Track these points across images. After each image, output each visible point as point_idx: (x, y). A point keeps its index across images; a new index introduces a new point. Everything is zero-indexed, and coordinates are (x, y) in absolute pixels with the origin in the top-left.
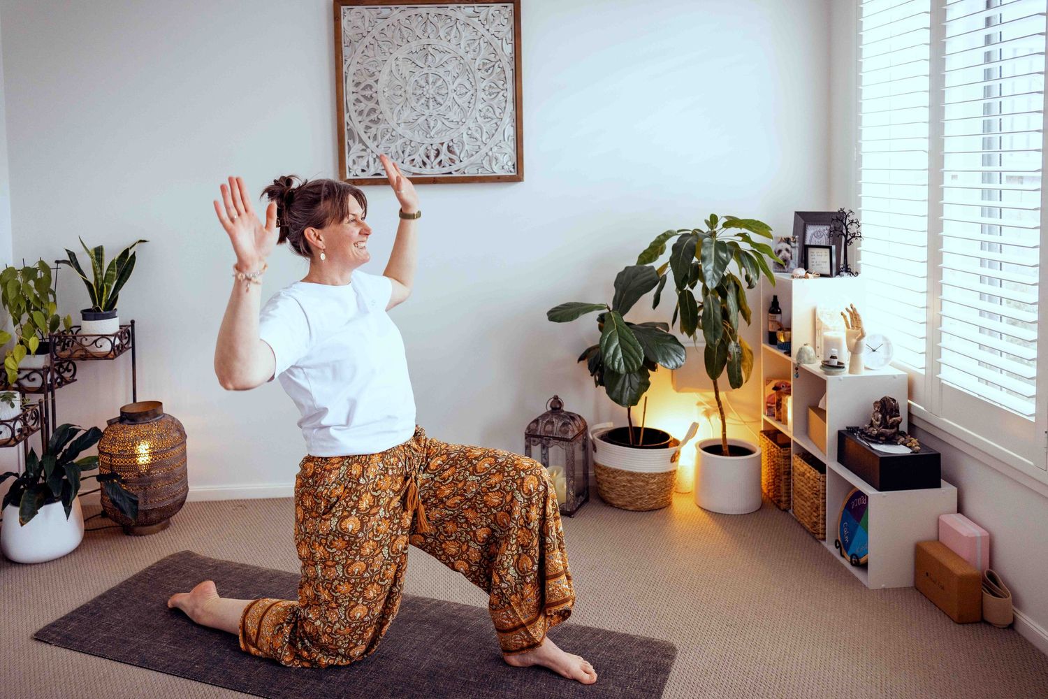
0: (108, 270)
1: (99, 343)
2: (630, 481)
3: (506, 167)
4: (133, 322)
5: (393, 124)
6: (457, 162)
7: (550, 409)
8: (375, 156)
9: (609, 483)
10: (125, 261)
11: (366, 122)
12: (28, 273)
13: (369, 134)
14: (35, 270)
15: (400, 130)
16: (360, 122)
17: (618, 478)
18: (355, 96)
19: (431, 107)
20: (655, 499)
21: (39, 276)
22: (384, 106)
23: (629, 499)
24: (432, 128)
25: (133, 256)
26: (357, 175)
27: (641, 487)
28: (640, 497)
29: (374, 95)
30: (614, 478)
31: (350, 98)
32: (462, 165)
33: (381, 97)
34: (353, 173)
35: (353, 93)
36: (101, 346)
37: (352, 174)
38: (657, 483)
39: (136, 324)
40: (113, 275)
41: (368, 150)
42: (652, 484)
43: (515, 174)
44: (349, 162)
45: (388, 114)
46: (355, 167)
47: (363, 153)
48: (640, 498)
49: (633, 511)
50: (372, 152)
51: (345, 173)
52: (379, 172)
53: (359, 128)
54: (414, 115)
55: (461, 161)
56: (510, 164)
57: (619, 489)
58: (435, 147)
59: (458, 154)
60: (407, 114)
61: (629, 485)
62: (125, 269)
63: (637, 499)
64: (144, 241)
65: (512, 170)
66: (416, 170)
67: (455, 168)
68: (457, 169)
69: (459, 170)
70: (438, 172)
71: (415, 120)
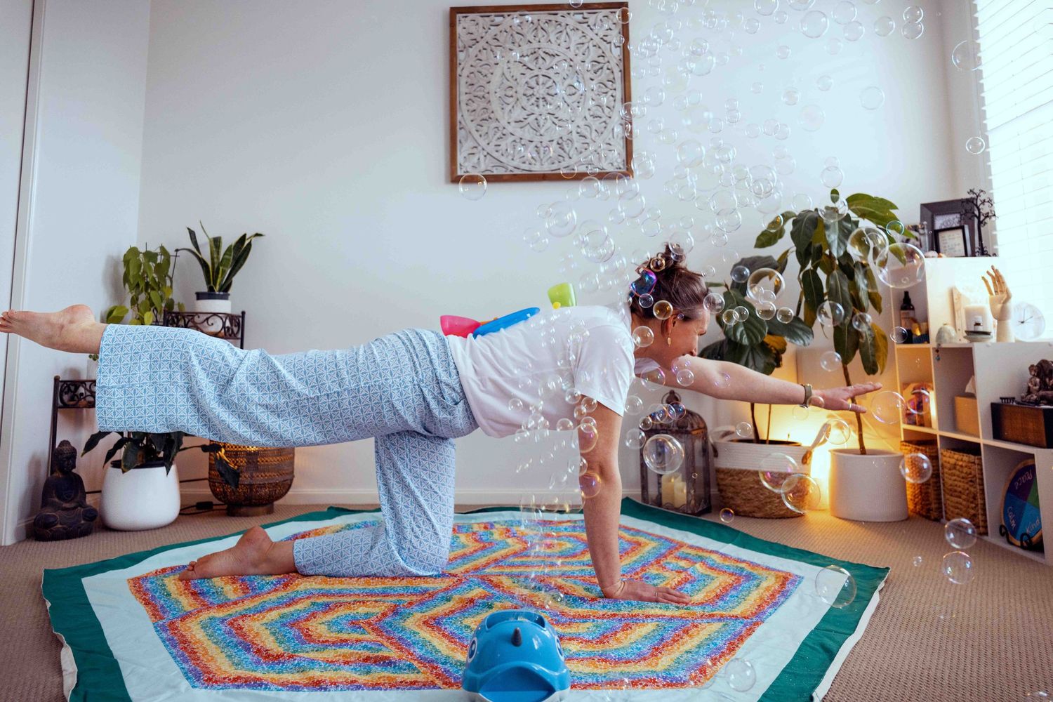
0: (225, 254)
1: (210, 321)
3: (615, 164)
4: (243, 313)
5: (503, 122)
6: (567, 159)
7: (667, 404)
8: (485, 153)
9: (733, 487)
10: (241, 248)
11: (478, 121)
12: (150, 256)
13: (480, 132)
14: (156, 255)
15: (510, 129)
16: (472, 121)
17: (744, 479)
18: (468, 96)
19: (541, 106)
21: (159, 261)
22: (495, 105)
23: (756, 503)
24: (541, 126)
25: (250, 244)
26: (467, 172)
28: (769, 500)
29: (486, 96)
30: (739, 480)
31: (462, 98)
32: (571, 162)
33: (493, 98)
34: (464, 169)
35: (466, 93)
36: (212, 324)
37: (462, 171)
38: (789, 485)
39: (246, 316)
40: (229, 260)
41: (480, 148)
42: (783, 485)
43: (624, 170)
44: (460, 159)
45: (499, 114)
46: (466, 164)
47: (475, 151)
48: (770, 502)
49: (762, 518)
50: (483, 149)
51: (456, 169)
52: (489, 168)
53: (472, 127)
54: (524, 114)
55: (570, 158)
56: (619, 160)
57: (745, 493)
58: (545, 144)
59: (568, 151)
60: (518, 114)
61: (756, 487)
62: (241, 256)
63: (766, 503)
64: (260, 235)
65: (622, 167)
66: (526, 167)
67: (564, 164)
68: (567, 165)
69: (568, 167)
70: (546, 168)
71: (525, 119)
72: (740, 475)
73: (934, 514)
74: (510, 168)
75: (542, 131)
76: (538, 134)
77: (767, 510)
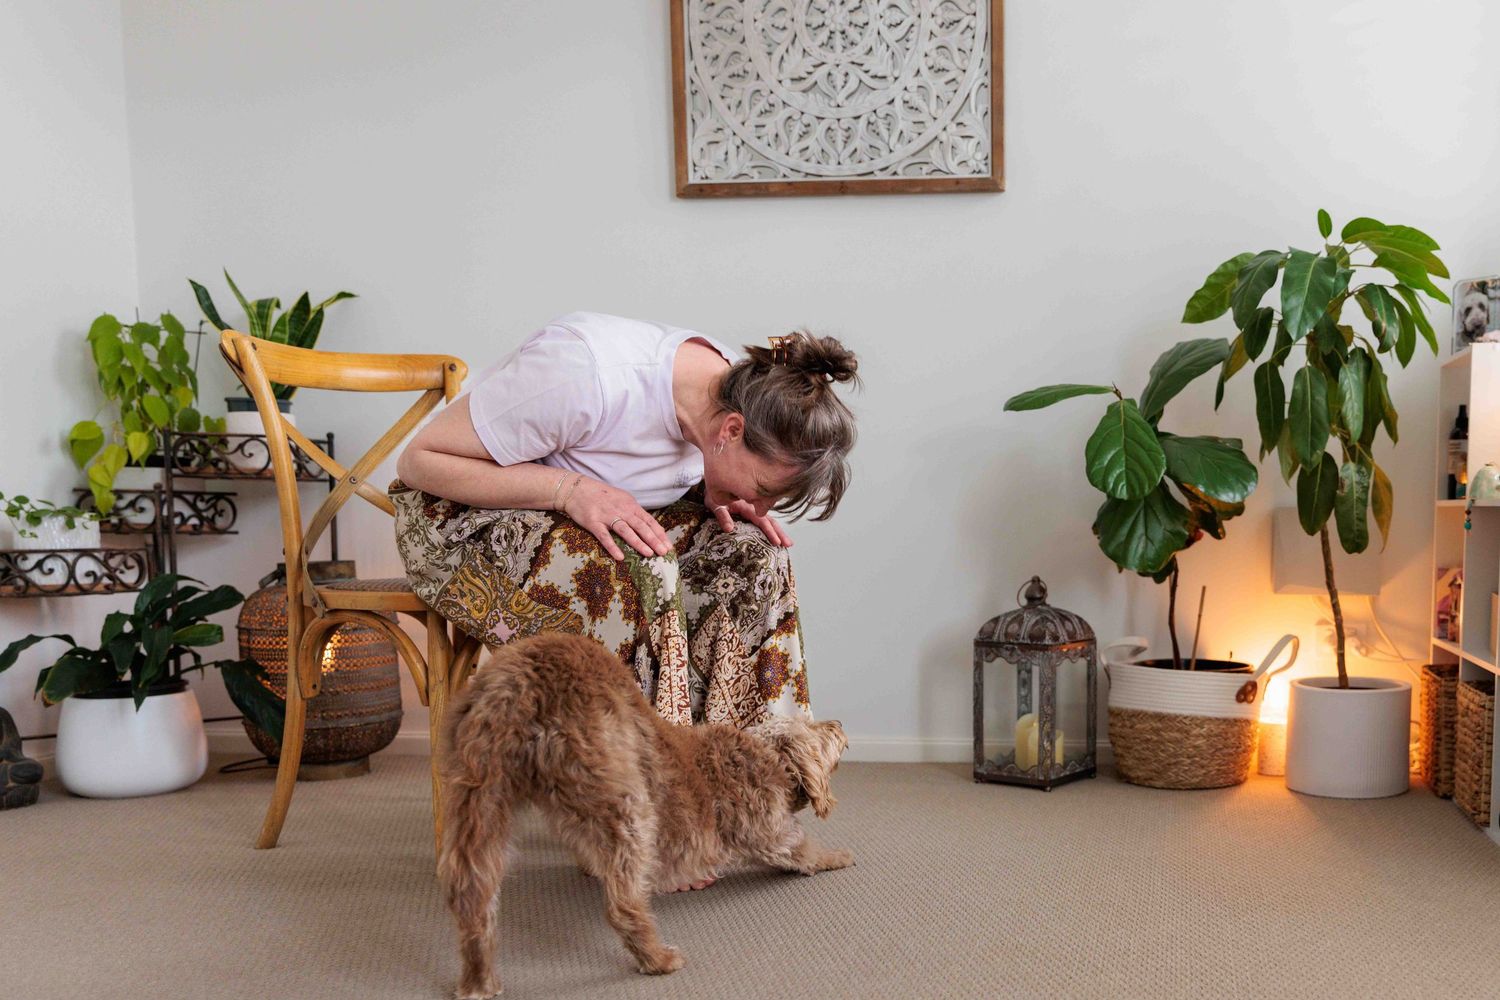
0: (275, 329)
1: (247, 450)
2: (1156, 731)
3: (972, 163)
4: (330, 436)
5: (769, 80)
6: (884, 152)
7: (1024, 602)
8: (739, 142)
9: (1123, 738)
10: (305, 320)
11: (723, 78)
12: (143, 332)
13: (728, 101)
14: (157, 329)
15: (782, 93)
16: (713, 77)
17: (1138, 726)
18: (705, 29)
19: (839, 49)
20: (1203, 767)
21: (162, 342)
22: (755, 48)
23: (1155, 766)
24: (839, 87)
25: (320, 312)
26: (707, 178)
27: (1177, 741)
28: (1173, 761)
29: (738, 26)
30: (1131, 727)
31: (694, 32)
32: (893, 158)
33: (751, 31)
34: (700, 173)
35: (701, 22)
36: (251, 455)
37: (697, 175)
38: (1208, 736)
41: (728, 131)
42: (1198, 736)
43: (989, 175)
44: (693, 152)
45: (761, 63)
46: (704, 163)
47: (718, 137)
48: (1175, 764)
49: (1163, 788)
50: (734, 134)
51: (687, 172)
52: (745, 171)
53: (713, 89)
54: (807, 64)
55: (891, 151)
56: (980, 156)
57: (1139, 748)
58: (845, 124)
59: (886, 138)
60: (796, 64)
61: (1155, 738)
62: (306, 334)
63: (1169, 764)
64: (350, 295)
65: (983, 168)
66: (811, 168)
67: (879, 163)
68: (884, 166)
69: (886, 168)
70: (848, 171)
71: (810, 73)
72: (1134, 720)
73: (1443, 788)
74: (783, 170)
75: (840, 98)
76: (833, 103)
77: (1170, 776)
